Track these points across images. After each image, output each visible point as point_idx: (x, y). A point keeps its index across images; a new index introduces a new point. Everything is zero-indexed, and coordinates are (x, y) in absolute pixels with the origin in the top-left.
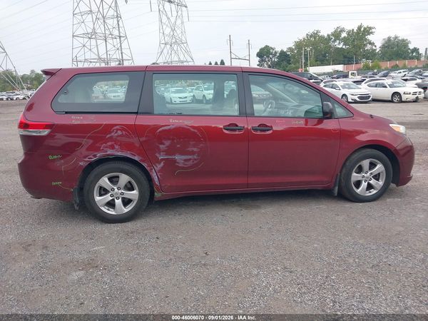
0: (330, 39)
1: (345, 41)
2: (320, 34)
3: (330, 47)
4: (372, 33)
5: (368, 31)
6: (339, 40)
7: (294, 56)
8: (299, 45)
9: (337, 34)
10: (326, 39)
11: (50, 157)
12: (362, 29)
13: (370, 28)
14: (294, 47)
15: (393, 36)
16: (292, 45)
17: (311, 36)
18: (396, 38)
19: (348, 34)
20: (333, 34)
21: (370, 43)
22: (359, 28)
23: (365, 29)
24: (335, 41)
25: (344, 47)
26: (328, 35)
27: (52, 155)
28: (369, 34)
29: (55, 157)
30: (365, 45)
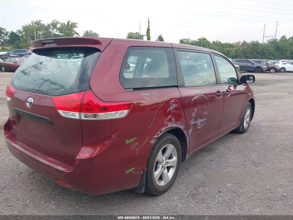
0: (50, 27)
1: (60, 30)
2: (42, 23)
3: (51, 32)
4: (76, 27)
5: (74, 25)
6: (56, 28)
7: (22, 37)
8: (26, 29)
9: (54, 25)
10: (47, 27)
11: (127, 142)
12: (70, 24)
13: (75, 24)
14: (22, 30)
15: (89, 30)
16: (21, 28)
17: (35, 24)
18: (91, 31)
19: (62, 26)
20: (51, 24)
21: (76, 33)
22: (68, 22)
23: (72, 23)
24: (53, 29)
25: (60, 34)
26: (48, 25)
27: (129, 139)
28: (75, 27)
29: (132, 140)
30: (73, 34)
